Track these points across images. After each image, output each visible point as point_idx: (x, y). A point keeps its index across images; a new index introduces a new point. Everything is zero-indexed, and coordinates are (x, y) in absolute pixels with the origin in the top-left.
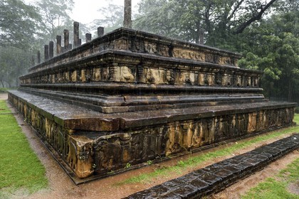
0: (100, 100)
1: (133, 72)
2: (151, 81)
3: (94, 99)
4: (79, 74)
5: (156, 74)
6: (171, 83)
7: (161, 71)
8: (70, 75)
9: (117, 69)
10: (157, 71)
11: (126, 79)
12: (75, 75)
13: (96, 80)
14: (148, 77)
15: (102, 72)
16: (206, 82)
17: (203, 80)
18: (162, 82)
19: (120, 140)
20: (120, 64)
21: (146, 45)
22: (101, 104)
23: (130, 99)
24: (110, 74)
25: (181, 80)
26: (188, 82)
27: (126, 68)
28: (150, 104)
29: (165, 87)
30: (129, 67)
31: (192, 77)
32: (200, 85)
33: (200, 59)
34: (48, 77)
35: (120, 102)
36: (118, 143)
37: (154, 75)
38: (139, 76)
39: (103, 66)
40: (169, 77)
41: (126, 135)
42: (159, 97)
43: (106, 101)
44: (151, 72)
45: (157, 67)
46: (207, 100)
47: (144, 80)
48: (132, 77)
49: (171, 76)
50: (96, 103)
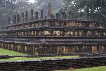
0: (41, 40)
1: (50, 32)
2: (56, 35)
3: (39, 40)
4: (34, 32)
5: (57, 32)
6: (63, 35)
7: (59, 32)
8: (31, 33)
9: (45, 32)
10: (58, 32)
11: (47, 34)
12: (32, 33)
13: (40, 35)
14: (54, 34)
15: (41, 33)
16: (78, 35)
17: (76, 34)
18: (59, 35)
19: (44, 48)
20: (46, 30)
21: (55, 23)
22: (41, 41)
23: (48, 40)
24: (43, 33)
25: (67, 34)
26: (70, 35)
27: (47, 31)
28: (54, 41)
29: (60, 36)
30: (48, 31)
31: (72, 33)
32: (75, 36)
33: (79, 26)
34: (20, 33)
35: (46, 41)
36: (44, 49)
37: (56, 33)
38: (51, 33)
39: (41, 31)
40: (62, 34)
41: (46, 48)
42: (58, 40)
43: (42, 41)
44: (55, 32)
45: (57, 31)
46: (77, 41)
47: (53, 35)
48: (49, 34)
49: (63, 33)
50: (39, 41)
